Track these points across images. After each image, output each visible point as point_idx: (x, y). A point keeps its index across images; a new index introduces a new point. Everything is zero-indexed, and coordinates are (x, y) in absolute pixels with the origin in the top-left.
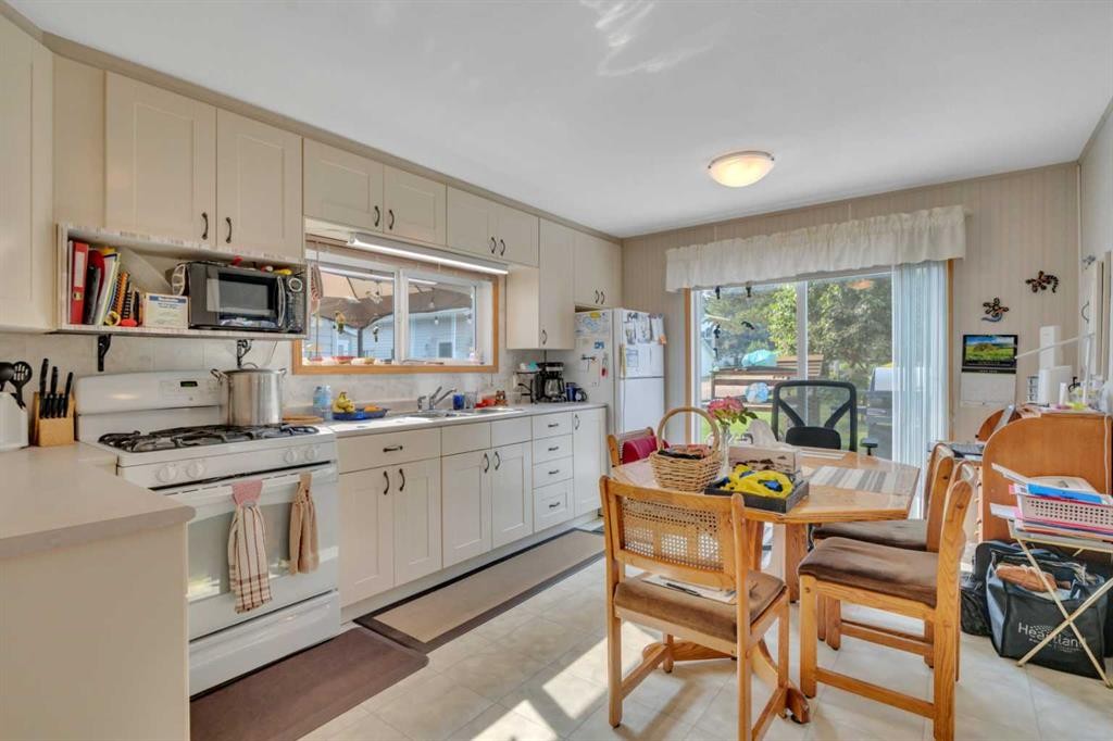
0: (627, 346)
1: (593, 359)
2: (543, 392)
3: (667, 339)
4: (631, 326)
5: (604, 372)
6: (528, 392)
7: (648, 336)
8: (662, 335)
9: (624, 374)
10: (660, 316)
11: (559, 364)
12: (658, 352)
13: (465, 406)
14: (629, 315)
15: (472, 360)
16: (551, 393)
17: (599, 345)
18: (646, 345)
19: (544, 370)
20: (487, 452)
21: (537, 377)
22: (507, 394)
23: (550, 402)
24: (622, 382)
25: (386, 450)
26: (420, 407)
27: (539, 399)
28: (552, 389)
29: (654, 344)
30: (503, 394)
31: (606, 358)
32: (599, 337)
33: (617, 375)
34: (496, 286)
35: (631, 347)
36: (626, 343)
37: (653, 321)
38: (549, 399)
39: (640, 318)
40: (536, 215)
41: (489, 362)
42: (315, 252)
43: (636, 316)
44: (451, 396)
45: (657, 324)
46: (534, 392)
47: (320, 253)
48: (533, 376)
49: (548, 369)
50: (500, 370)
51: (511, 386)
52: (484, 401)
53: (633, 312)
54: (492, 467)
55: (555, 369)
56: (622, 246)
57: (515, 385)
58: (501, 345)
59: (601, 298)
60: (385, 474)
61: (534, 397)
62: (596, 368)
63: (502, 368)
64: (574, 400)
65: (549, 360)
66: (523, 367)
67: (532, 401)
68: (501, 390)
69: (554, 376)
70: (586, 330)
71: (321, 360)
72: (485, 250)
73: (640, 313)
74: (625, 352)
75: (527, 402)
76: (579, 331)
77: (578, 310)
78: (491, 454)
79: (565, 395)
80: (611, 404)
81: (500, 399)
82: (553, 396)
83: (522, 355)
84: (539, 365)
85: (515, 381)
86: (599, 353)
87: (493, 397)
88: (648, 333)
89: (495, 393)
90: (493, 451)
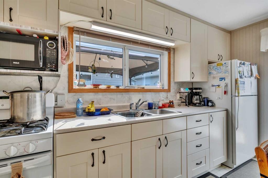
0: (239, 79)
1: (219, 86)
2: (192, 101)
3: (259, 76)
4: (241, 69)
5: (225, 92)
6: (185, 101)
7: (250, 75)
8: (257, 74)
9: (238, 94)
10: (256, 64)
11: (200, 89)
12: (254, 82)
13: (153, 108)
14: (240, 63)
15: (158, 86)
16: (196, 102)
17: (222, 79)
18: (249, 79)
19: (192, 91)
20: (161, 137)
21: (189, 95)
22: (174, 102)
23: (195, 106)
24: (237, 98)
25: (93, 140)
26: (131, 108)
27: (189, 104)
28: (196, 100)
29: (253, 78)
30: (172, 102)
31: (226, 86)
32: (222, 75)
33: (233, 94)
34: (169, 54)
35: (241, 80)
36: (239, 77)
37: (253, 67)
38: (195, 105)
39: (246, 65)
40: (189, 17)
41: (166, 87)
42: (79, 36)
43: (244, 64)
44: (147, 103)
45: (254, 68)
46: (187, 101)
47: (81, 36)
48: (187, 94)
49: (194, 91)
50: (171, 91)
51: (176, 99)
52: (163, 105)
53: (243, 62)
54: (163, 146)
55: (198, 91)
56: (231, 34)
57: (178, 98)
58: (172, 80)
59: (221, 58)
60: (93, 154)
61: (187, 103)
62: (220, 91)
63: (172, 90)
64: (208, 105)
65: (195, 86)
66: (182, 90)
67: (186, 105)
68: (171, 100)
69: (197, 94)
70: (214, 72)
71: (85, 86)
72: (162, 32)
73: (246, 62)
74: (239, 82)
75: (184, 105)
76: (210, 73)
77: (210, 63)
78: (162, 138)
79: (203, 103)
80: (230, 110)
81: (171, 105)
82: (197, 103)
83: (182, 84)
84: (190, 89)
85: (178, 96)
86: (223, 83)
87: (167, 103)
88: (250, 73)
89: (168, 102)
90: (164, 136)
